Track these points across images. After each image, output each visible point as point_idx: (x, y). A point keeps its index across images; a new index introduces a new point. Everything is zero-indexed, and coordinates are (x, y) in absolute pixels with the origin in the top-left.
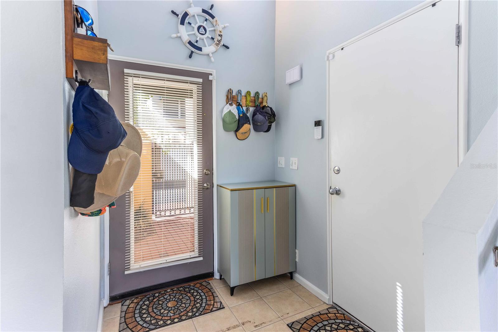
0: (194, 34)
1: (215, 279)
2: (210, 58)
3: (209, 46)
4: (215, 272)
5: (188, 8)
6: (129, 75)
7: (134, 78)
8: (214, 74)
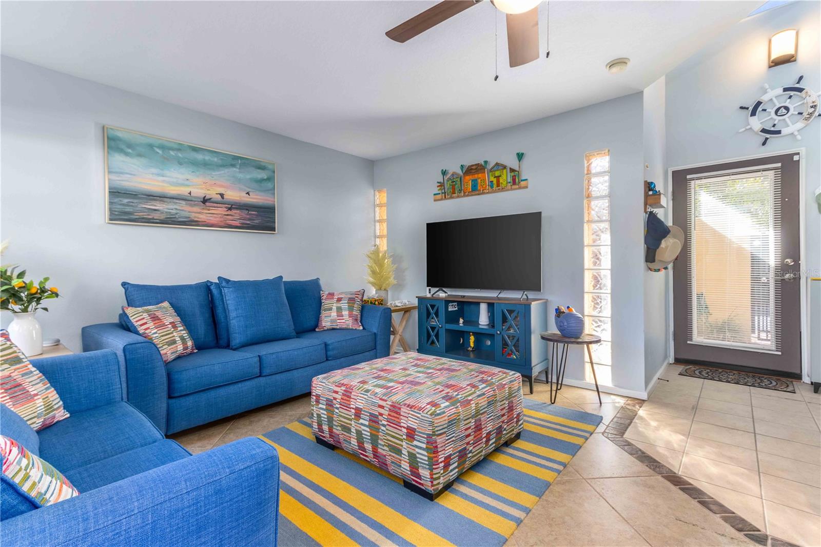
0: (771, 118)
1: (803, 382)
2: (795, 136)
3: (793, 124)
4: (804, 373)
5: (761, 96)
6: (693, 179)
7: (696, 181)
8: (803, 151)
